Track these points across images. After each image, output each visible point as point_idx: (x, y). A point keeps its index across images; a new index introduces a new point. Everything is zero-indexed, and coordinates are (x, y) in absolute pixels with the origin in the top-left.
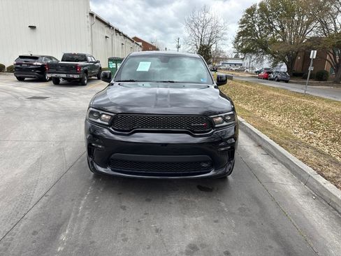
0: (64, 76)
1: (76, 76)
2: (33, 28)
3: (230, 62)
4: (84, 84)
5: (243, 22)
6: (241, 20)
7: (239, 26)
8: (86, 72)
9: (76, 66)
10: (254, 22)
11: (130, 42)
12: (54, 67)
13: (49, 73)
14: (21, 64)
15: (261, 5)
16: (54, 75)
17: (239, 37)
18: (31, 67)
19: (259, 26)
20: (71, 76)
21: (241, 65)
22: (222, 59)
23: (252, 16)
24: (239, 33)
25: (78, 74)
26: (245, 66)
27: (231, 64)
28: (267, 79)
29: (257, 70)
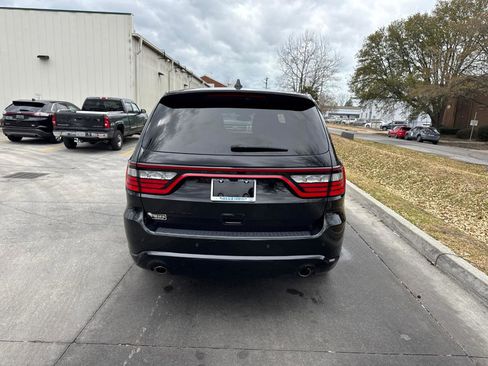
0: (82, 134)
1: (101, 136)
2: (44, 58)
3: (341, 112)
4: (116, 148)
5: (364, 54)
6: (361, 51)
7: (358, 59)
8: (120, 128)
9: (103, 118)
10: (381, 54)
11: (197, 82)
12: (67, 119)
13: (58, 130)
14: (14, 115)
15: (391, 29)
16: (65, 134)
17: (358, 75)
18: (31, 119)
19: (388, 59)
20: (94, 135)
21: (357, 116)
22: (330, 108)
23: (378, 45)
24: (359, 70)
25: (106, 132)
26: (364, 117)
27: (341, 115)
28: (403, 138)
29: (384, 124)
